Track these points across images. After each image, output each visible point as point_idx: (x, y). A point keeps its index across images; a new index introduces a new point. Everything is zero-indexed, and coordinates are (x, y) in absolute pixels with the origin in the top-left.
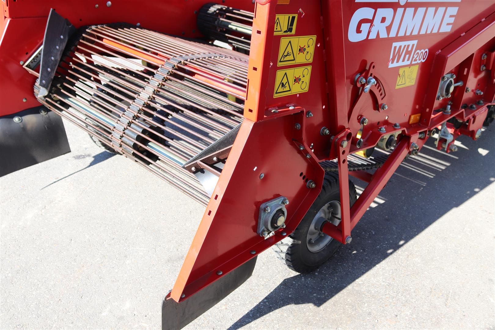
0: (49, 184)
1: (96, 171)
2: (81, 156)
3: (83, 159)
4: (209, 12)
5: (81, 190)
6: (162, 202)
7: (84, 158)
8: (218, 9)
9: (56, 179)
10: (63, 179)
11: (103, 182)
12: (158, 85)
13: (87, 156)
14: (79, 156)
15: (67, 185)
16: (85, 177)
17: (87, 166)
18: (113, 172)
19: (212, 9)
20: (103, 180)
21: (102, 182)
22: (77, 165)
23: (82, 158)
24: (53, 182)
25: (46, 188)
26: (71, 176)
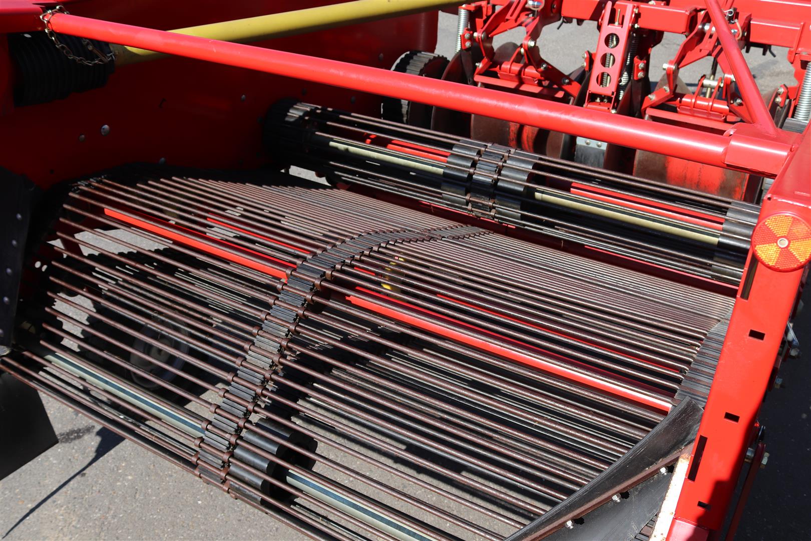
0: (20, 518)
1: (115, 469)
2: (72, 432)
3: (77, 442)
4: (287, 119)
5: (97, 522)
6: (277, 529)
7: (79, 437)
8: (306, 113)
9: (32, 501)
10: (50, 501)
11: (137, 496)
12: (287, 333)
13: (84, 433)
14: (68, 434)
15: (62, 515)
16: (94, 488)
17: (90, 459)
18: (152, 467)
19: (295, 113)
20: (137, 490)
21: (135, 496)
22: (70, 457)
23: (75, 439)
24: (28, 511)
25: (15, 529)
26: (64, 489)
